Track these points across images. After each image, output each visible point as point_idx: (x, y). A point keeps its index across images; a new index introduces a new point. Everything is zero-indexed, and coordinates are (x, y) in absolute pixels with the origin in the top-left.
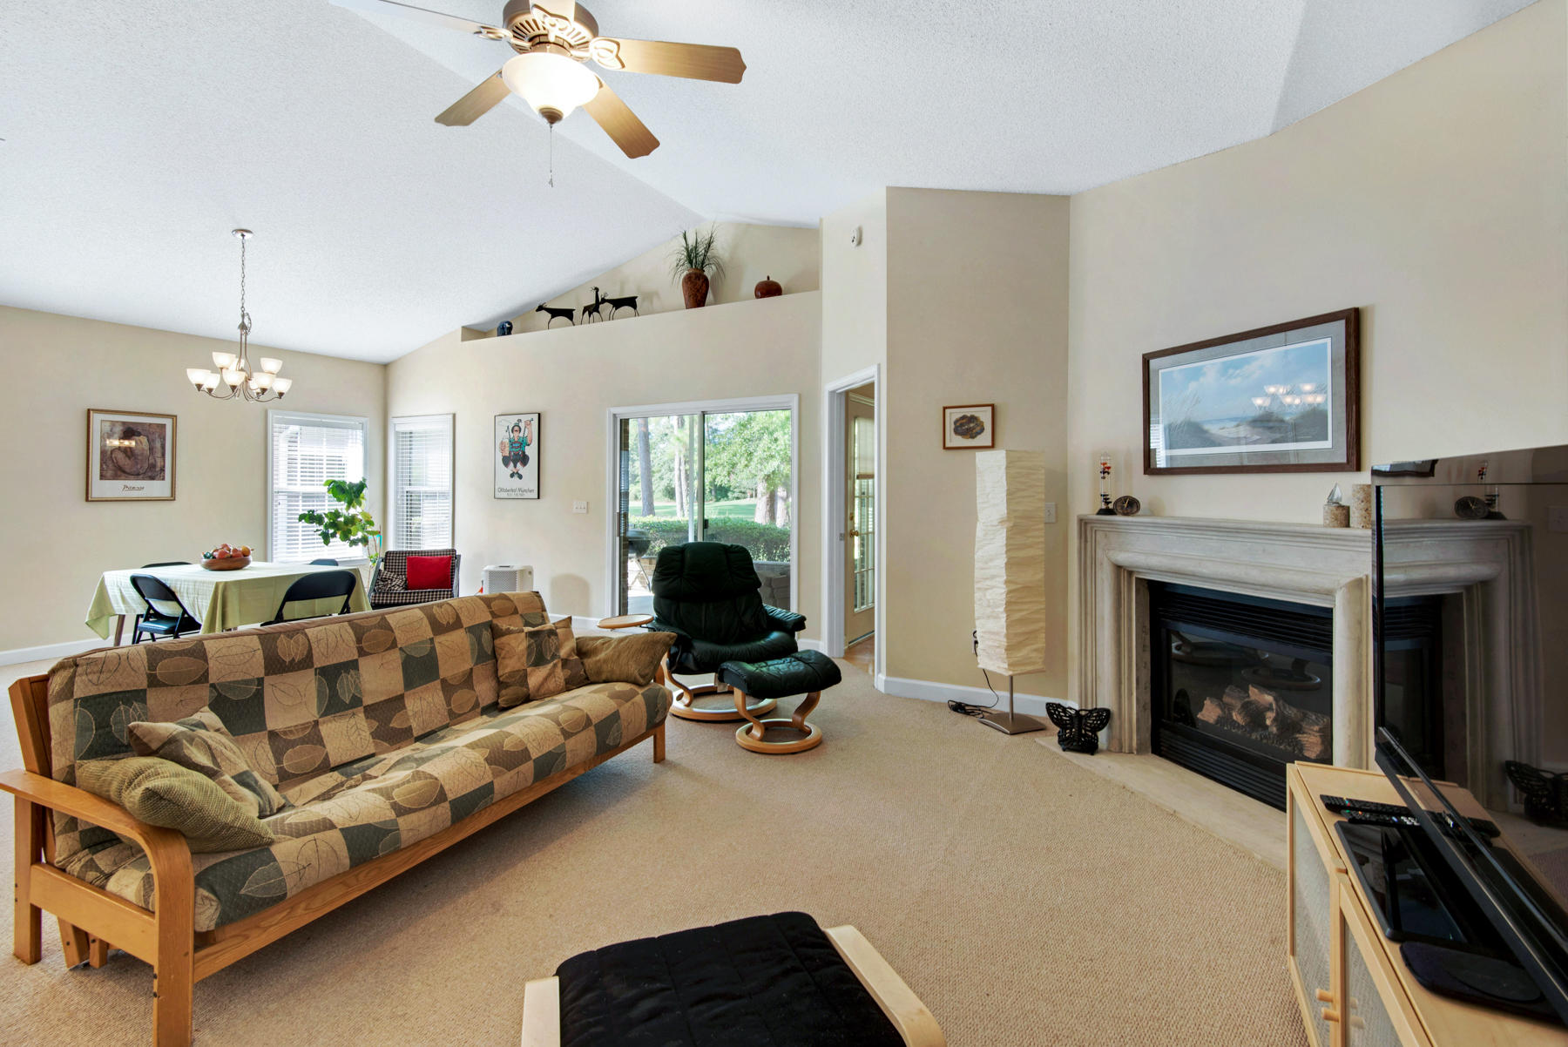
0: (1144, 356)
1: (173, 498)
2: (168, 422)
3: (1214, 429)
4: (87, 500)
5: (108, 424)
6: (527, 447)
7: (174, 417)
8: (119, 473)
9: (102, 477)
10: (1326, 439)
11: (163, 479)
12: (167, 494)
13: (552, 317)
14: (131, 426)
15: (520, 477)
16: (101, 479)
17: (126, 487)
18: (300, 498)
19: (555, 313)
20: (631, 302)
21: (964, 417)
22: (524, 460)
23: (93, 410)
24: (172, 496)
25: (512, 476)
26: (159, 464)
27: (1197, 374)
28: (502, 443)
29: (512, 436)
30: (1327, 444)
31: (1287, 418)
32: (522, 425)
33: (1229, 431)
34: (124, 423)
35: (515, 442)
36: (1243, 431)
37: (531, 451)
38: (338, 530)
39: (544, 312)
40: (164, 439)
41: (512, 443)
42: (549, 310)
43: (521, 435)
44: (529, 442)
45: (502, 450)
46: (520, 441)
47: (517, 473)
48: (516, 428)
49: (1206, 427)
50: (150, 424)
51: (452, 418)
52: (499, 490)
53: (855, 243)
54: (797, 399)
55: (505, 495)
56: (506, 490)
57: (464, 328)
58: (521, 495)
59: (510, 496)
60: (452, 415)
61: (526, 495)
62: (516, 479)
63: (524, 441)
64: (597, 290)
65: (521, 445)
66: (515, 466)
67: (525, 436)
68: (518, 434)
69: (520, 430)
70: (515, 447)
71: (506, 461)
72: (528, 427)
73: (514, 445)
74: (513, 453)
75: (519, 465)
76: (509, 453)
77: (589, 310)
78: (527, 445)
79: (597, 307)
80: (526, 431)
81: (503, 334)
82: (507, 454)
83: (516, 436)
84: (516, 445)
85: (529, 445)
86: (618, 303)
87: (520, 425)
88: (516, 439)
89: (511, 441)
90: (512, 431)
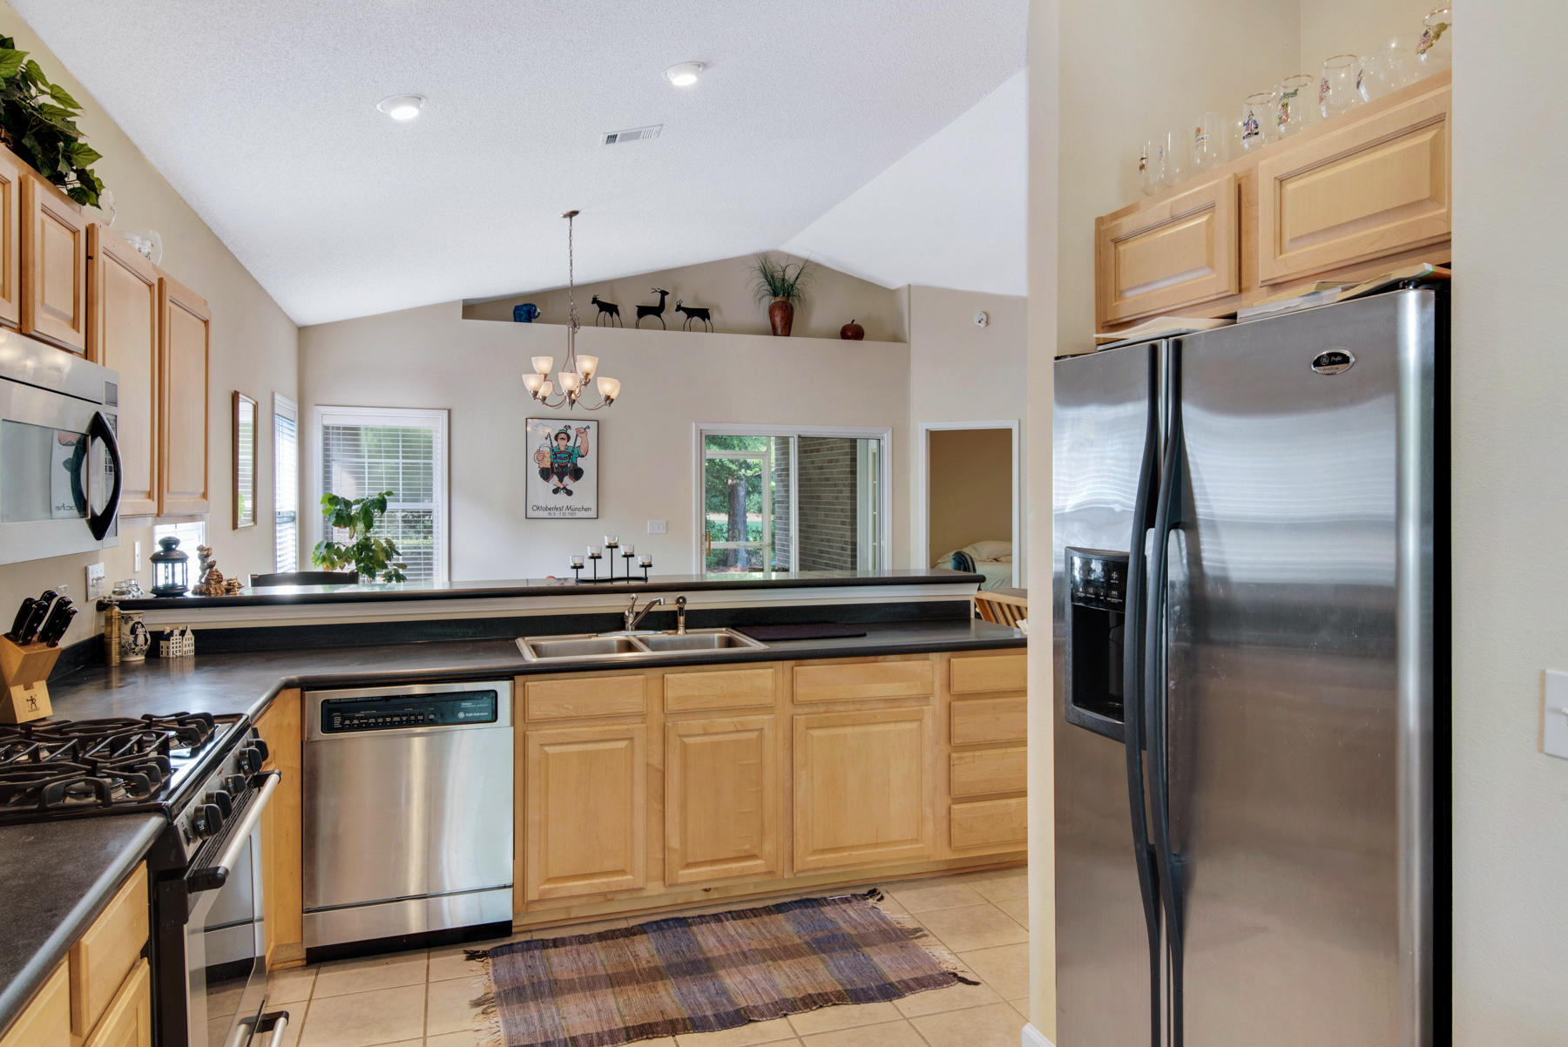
1: (255, 522)
6: (579, 459)
7: (255, 404)
13: (600, 313)
15: (569, 493)
19: (601, 306)
20: (703, 314)
22: (577, 474)
23: (238, 394)
25: (556, 491)
28: (538, 452)
29: (555, 444)
32: (572, 433)
35: (561, 452)
37: (587, 464)
39: (595, 305)
41: (555, 454)
43: (571, 443)
44: (583, 453)
45: (539, 461)
46: (570, 451)
47: (564, 488)
48: (563, 436)
51: (445, 413)
52: (535, 508)
53: (982, 325)
54: (890, 431)
55: (545, 514)
56: (546, 509)
57: (464, 301)
58: (571, 515)
59: (552, 514)
60: (447, 412)
61: (579, 514)
62: (562, 495)
63: (576, 451)
64: (664, 293)
65: (570, 455)
66: (561, 480)
67: (577, 445)
68: (564, 442)
69: (569, 438)
70: (560, 458)
71: (546, 474)
72: (583, 435)
73: (558, 455)
74: (556, 465)
75: (567, 479)
76: (552, 464)
77: (643, 311)
78: (579, 456)
79: (657, 311)
80: (579, 439)
81: (523, 318)
82: (548, 465)
83: (562, 444)
84: (563, 455)
85: (583, 456)
86: (691, 313)
87: (569, 432)
88: (562, 449)
89: (553, 451)
90: (556, 438)
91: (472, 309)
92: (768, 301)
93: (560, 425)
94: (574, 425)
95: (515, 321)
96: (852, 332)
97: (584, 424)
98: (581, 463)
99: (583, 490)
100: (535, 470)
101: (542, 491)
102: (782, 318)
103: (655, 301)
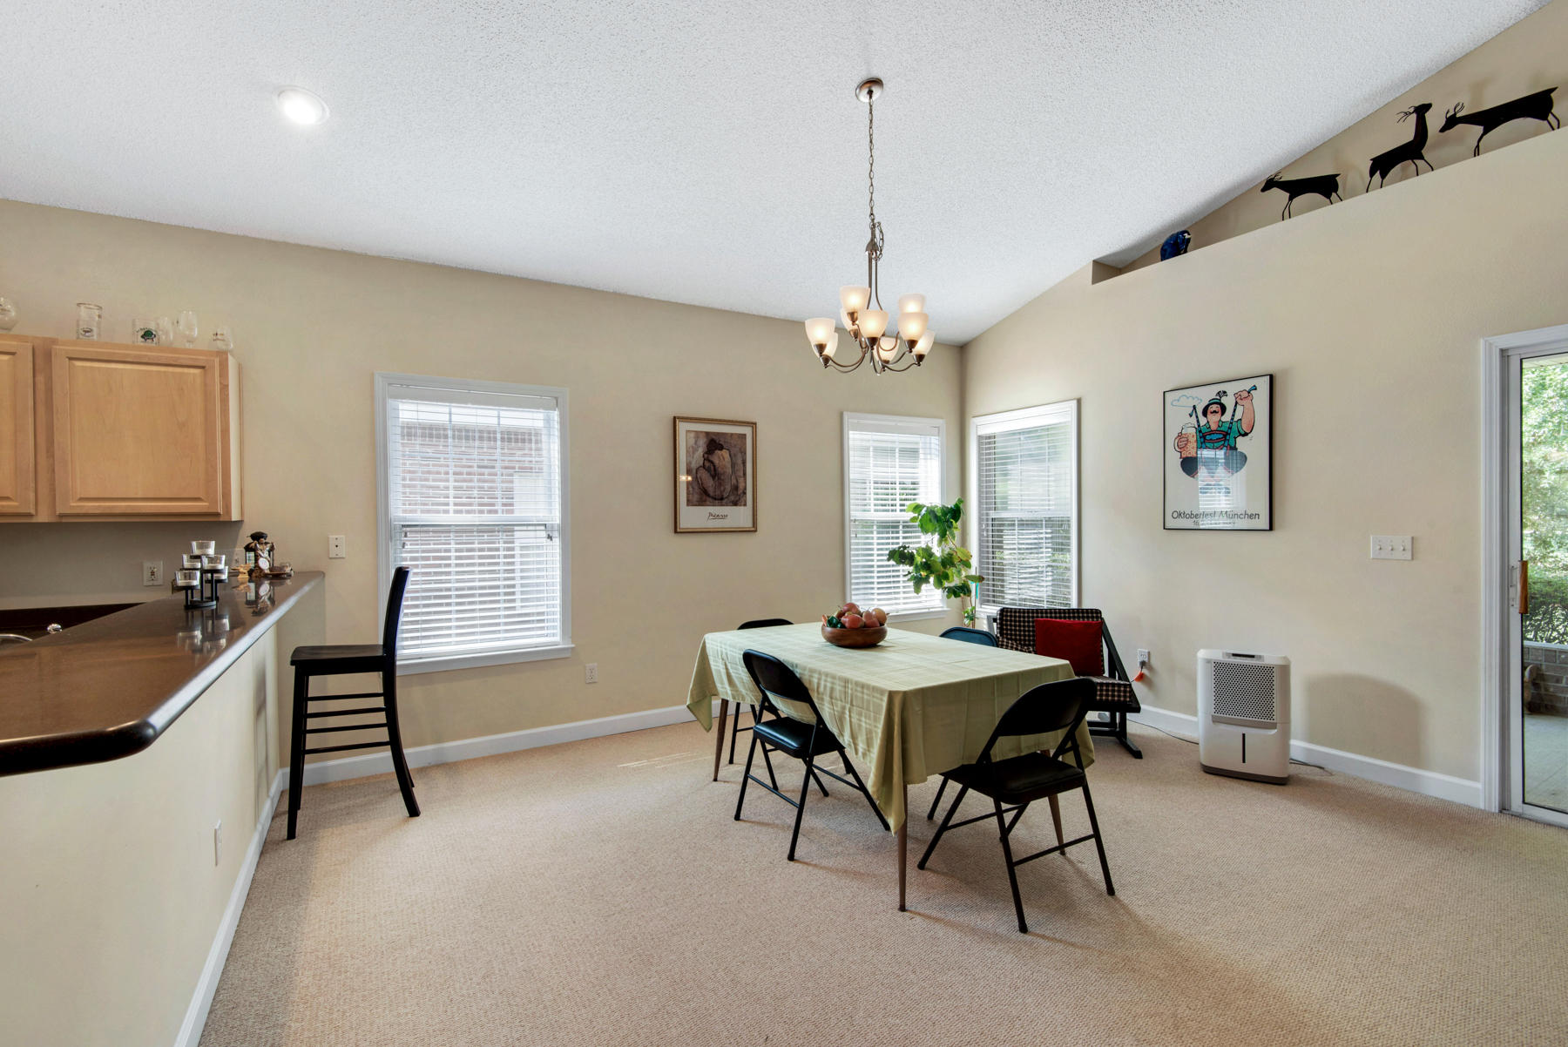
1: (754, 529)
2: (747, 431)
4: (676, 532)
5: (692, 435)
6: (1240, 439)
7: (753, 425)
8: (704, 497)
9: (689, 503)
11: (745, 505)
12: (748, 524)
13: (1291, 199)
14: (714, 437)
15: (1224, 491)
16: (688, 505)
17: (711, 514)
18: (875, 527)
19: (1296, 188)
20: (1538, 105)
22: (1235, 461)
23: (679, 418)
24: (753, 526)
25: (1204, 489)
26: (741, 486)
28: (1180, 435)
29: (1203, 421)
32: (1228, 402)
34: (707, 434)
35: (1212, 432)
37: (1253, 444)
38: (932, 572)
39: (1275, 191)
40: (745, 453)
41: (1203, 435)
42: (1285, 186)
43: (1227, 417)
44: (1245, 428)
45: (1182, 449)
46: (1225, 428)
47: (1216, 484)
48: (1214, 407)
50: (732, 434)
51: (1074, 404)
52: (1175, 515)
55: (1190, 522)
56: (1192, 515)
57: (1097, 261)
59: (1199, 523)
60: (1076, 402)
61: (1241, 523)
62: (1215, 495)
63: (1234, 428)
64: (1425, 110)
65: (1226, 435)
66: (1211, 473)
67: (1235, 419)
68: (1217, 417)
69: (1224, 410)
70: (1211, 441)
71: (1189, 464)
72: (1244, 402)
73: (1208, 437)
74: (1205, 452)
76: (1198, 451)
77: (1383, 165)
78: (1241, 435)
79: (1411, 152)
80: (1240, 409)
81: (1172, 254)
82: (1194, 453)
83: (1214, 420)
84: (1214, 437)
85: (1246, 434)
86: (1494, 118)
87: (1224, 400)
88: (1214, 427)
89: (1200, 431)
90: (1205, 413)
91: (1106, 269)
94: (1232, 389)
95: (1164, 259)
97: (1248, 385)
98: (1243, 445)
101: (1185, 490)
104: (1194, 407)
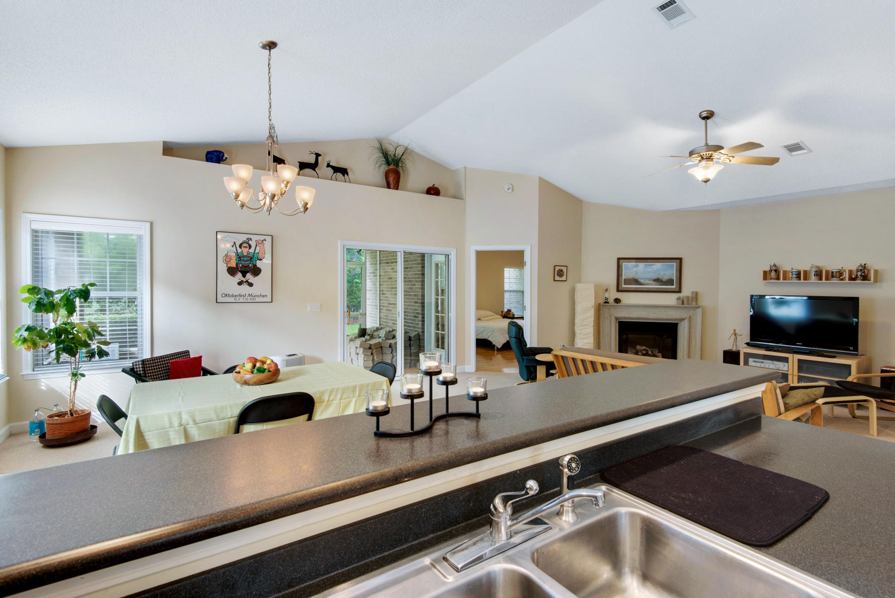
0: (618, 258)
3: (642, 281)
6: (258, 262)
10: (673, 285)
15: (251, 285)
20: (344, 171)
21: (560, 270)
22: (256, 272)
25: (240, 283)
27: (636, 266)
28: (226, 255)
29: (239, 250)
30: (674, 287)
31: (664, 280)
32: (253, 243)
33: (647, 282)
35: (244, 256)
36: (651, 282)
37: (264, 264)
41: (239, 257)
42: (274, 157)
43: (252, 250)
44: (260, 257)
45: (227, 262)
46: (251, 255)
47: (247, 281)
48: (245, 245)
49: (639, 280)
51: (148, 225)
52: (223, 295)
53: (510, 191)
54: (455, 251)
55: (232, 299)
56: (233, 296)
57: (164, 143)
58: (252, 300)
59: (238, 300)
60: (149, 223)
61: (258, 300)
62: (245, 287)
63: (255, 256)
64: (318, 155)
65: (251, 259)
66: (244, 276)
67: (256, 252)
68: (247, 250)
69: (250, 247)
70: (244, 260)
71: (232, 271)
72: (259, 245)
73: (242, 259)
74: (241, 265)
75: (249, 276)
76: (237, 264)
77: (303, 166)
78: (258, 259)
79: (313, 166)
80: (258, 248)
81: (214, 160)
82: (234, 265)
83: (245, 251)
84: (246, 259)
85: (261, 260)
86: (336, 170)
87: (250, 242)
88: (245, 254)
89: (238, 255)
90: (240, 246)
91: (170, 149)
92: (384, 168)
93: (243, 238)
94: (254, 238)
95: (207, 161)
96: (433, 191)
97: (262, 238)
98: (259, 264)
99: (261, 283)
100: (223, 268)
101: (230, 284)
102: (394, 179)
103: (311, 159)
104: (235, 243)
